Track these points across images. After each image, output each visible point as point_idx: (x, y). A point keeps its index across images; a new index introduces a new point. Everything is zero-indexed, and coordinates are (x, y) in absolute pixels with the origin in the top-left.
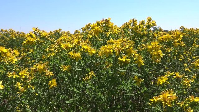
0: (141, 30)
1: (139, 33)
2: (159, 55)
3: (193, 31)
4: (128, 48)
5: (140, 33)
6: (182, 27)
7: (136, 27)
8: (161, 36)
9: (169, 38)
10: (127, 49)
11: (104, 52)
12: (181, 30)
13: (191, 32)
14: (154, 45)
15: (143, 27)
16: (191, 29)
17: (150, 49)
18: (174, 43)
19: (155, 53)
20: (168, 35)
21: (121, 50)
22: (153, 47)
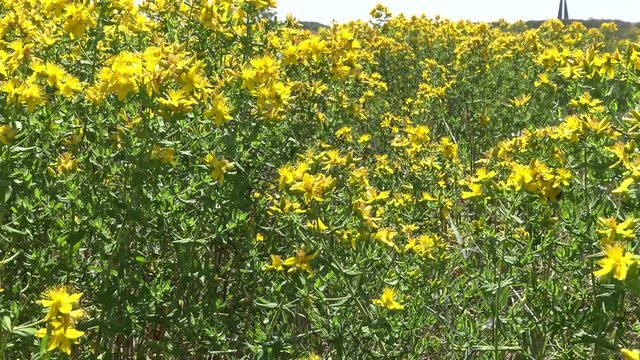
0: (224, 19)
1: (218, 33)
2: (278, 97)
3: (425, 31)
4: (184, 70)
5: (222, 30)
6: (380, 8)
7: (207, 9)
8: (293, 43)
9: (318, 51)
10: (180, 72)
11: (110, 85)
12: (375, 21)
13: (415, 33)
14: (261, 69)
15: (230, 11)
16: (414, 18)
17: (250, 79)
18: (334, 66)
19: (266, 92)
20: (315, 41)
21: (162, 78)
22: (257, 73)
